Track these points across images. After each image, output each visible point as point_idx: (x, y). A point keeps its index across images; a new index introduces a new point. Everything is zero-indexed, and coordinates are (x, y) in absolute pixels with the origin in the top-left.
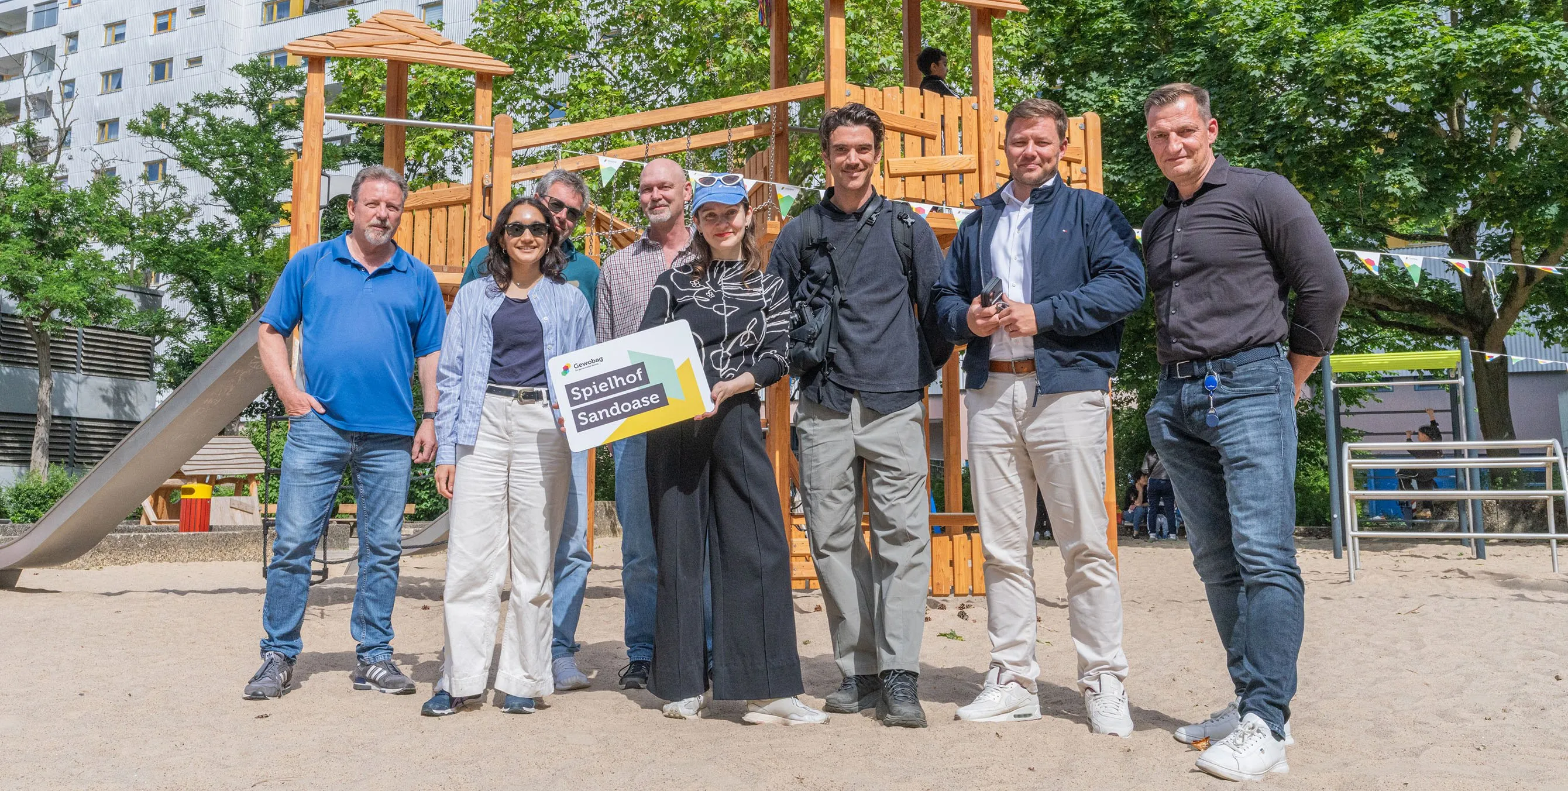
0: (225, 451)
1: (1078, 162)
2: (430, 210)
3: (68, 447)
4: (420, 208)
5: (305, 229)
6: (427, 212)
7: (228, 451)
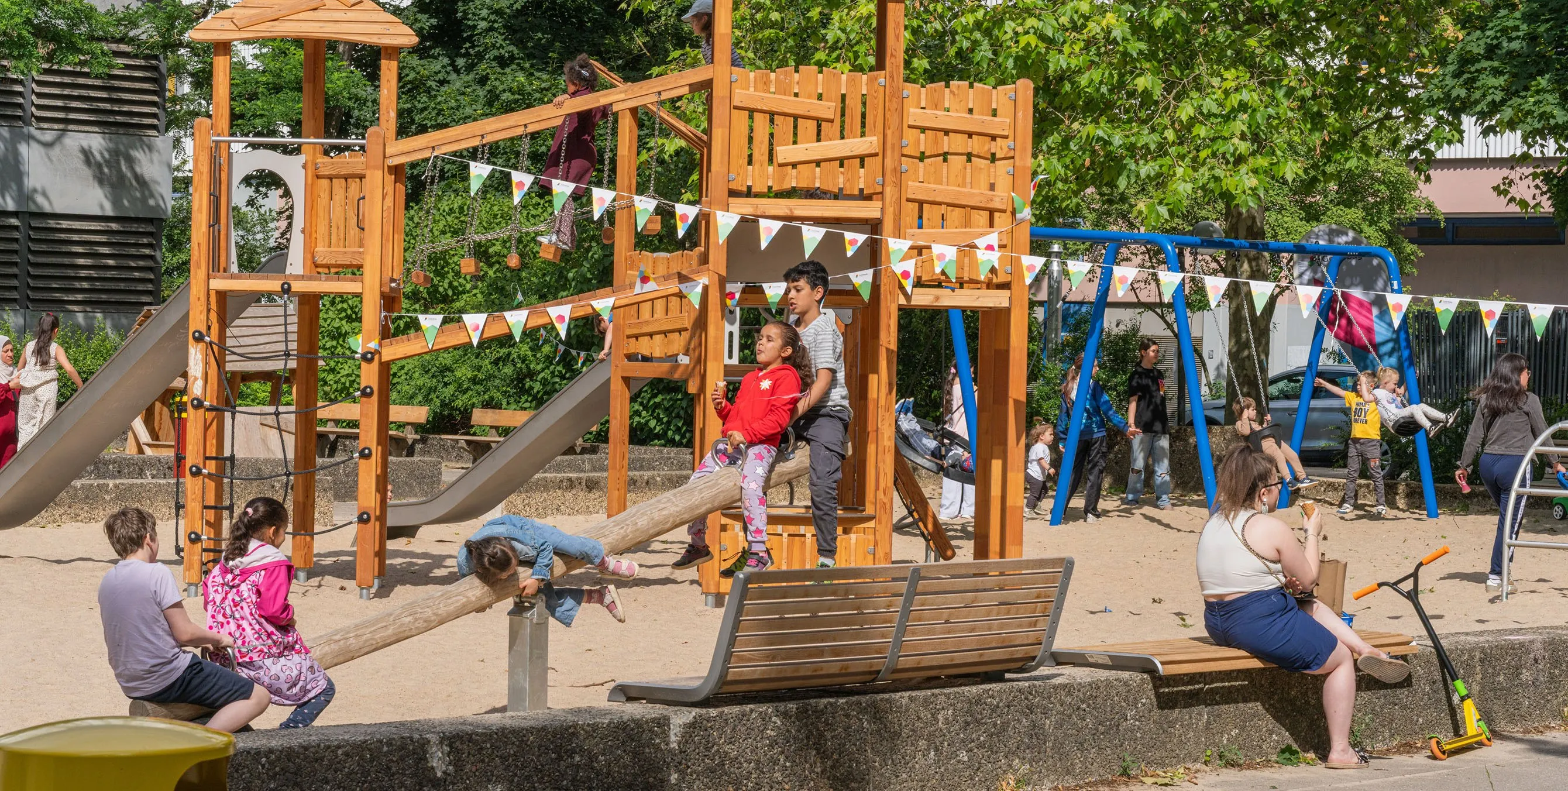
0: (251, 331)
1: (1006, 137)
2: (346, 179)
3: (15, 270)
4: (338, 177)
5: (196, 247)
6: (343, 180)
7: (258, 331)
